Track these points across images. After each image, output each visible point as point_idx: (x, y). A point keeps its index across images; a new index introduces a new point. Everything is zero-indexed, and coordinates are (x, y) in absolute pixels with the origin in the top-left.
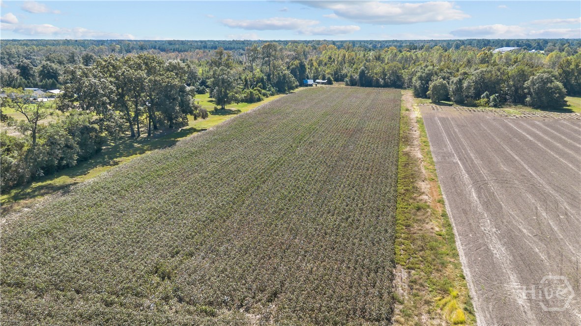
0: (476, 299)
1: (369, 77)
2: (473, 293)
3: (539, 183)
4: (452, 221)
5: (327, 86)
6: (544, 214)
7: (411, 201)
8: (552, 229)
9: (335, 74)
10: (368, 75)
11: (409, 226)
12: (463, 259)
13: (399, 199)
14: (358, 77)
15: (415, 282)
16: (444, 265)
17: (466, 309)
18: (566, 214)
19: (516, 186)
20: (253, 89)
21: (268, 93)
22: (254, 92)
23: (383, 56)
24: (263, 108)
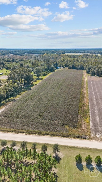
0: (91, 119)
4: (90, 107)
5: (63, 69)
7: (82, 103)
10: (74, 66)
11: (81, 108)
12: (90, 113)
13: (80, 102)
15: (81, 117)
16: (87, 114)
17: (89, 121)
20: (45, 71)
21: (48, 72)
22: (45, 73)
23: (79, 60)
24: (48, 77)
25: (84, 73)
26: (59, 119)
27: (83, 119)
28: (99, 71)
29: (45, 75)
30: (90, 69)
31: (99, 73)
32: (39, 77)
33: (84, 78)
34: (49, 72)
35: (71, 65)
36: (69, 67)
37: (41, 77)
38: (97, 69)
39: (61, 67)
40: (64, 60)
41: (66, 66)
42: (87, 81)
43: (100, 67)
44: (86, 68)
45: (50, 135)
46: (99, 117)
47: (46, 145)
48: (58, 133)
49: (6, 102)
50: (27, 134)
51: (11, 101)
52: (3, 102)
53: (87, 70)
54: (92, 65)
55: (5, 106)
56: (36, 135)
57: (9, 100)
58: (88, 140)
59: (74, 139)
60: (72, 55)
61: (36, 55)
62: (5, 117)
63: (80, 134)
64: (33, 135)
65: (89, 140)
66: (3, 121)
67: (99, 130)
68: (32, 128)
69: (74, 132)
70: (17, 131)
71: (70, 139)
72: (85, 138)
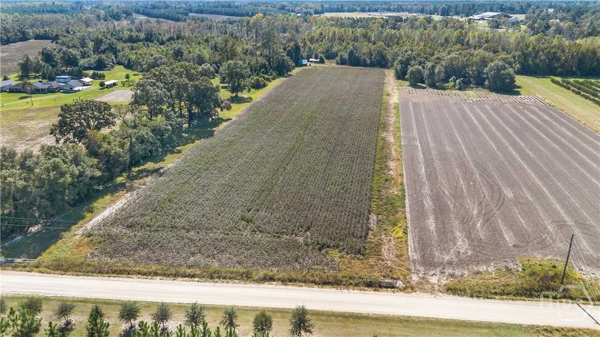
0: (410, 228)
1: (357, 57)
2: (409, 225)
3: (467, 160)
4: (406, 188)
5: (320, 65)
6: (462, 182)
7: (383, 175)
8: (462, 191)
9: (326, 53)
10: (357, 54)
11: (380, 191)
12: (408, 209)
13: (375, 174)
14: (347, 57)
15: (380, 221)
16: (397, 212)
17: (404, 232)
18: (475, 181)
19: (451, 163)
20: (258, 75)
21: (271, 77)
22: (260, 79)
23: (370, 34)
24: (270, 95)
25: (386, 80)
26: (309, 228)
27: (386, 228)
28: (437, 70)
29: (258, 86)
30: (406, 64)
31: (436, 78)
32: (240, 94)
33: (388, 95)
34: (271, 75)
35: (346, 52)
36: (338, 58)
37: (244, 94)
38: (429, 64)
39: (311, 60)
40: (321, 34)
41: (330, 56)
42: (398, 104)
43: (438, 58)
44: (395, 63)
45: (279, 279)
46: (436, 219)
47: (268, 314)
48: (304, 273)
49: (131, 178)
50: (204, 279)
51: (146, 176)
52: (119, 180)
53: (396, 70)
54: (412, 51)
55: (127, 192)
56: (234, 283)
57: (139, 171)
58: (402, 294)
59: (356, 291)
60: (349, 18)
61: (226, 18)
62: (130, 227)
63: (377, 274)
64: (225, 284)
65: (406, 291)
66: (125, 241)
67: (436, 260)
68: (220, 261)
69: (357, 267)
70: (173, 270)
71: (346, 291)
72: (393, 287)
